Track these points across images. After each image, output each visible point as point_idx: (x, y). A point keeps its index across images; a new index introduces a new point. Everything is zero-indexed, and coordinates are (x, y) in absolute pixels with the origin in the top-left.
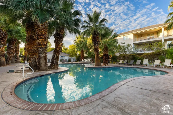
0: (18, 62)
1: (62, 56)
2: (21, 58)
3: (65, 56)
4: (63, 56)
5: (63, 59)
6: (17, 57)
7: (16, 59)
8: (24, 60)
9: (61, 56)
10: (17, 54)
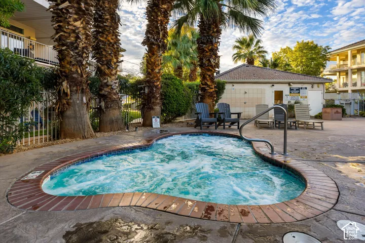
0: (112, 122)
1: (294, 86)
2: (126, 100)
3: (309, 86)
4: (298, 89)
5: (301, 100)
6: (105, 91)
7: (103, 104)
8: (146, 108)
9: (291, 89)
10: (109, 64)
